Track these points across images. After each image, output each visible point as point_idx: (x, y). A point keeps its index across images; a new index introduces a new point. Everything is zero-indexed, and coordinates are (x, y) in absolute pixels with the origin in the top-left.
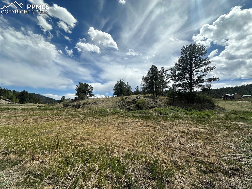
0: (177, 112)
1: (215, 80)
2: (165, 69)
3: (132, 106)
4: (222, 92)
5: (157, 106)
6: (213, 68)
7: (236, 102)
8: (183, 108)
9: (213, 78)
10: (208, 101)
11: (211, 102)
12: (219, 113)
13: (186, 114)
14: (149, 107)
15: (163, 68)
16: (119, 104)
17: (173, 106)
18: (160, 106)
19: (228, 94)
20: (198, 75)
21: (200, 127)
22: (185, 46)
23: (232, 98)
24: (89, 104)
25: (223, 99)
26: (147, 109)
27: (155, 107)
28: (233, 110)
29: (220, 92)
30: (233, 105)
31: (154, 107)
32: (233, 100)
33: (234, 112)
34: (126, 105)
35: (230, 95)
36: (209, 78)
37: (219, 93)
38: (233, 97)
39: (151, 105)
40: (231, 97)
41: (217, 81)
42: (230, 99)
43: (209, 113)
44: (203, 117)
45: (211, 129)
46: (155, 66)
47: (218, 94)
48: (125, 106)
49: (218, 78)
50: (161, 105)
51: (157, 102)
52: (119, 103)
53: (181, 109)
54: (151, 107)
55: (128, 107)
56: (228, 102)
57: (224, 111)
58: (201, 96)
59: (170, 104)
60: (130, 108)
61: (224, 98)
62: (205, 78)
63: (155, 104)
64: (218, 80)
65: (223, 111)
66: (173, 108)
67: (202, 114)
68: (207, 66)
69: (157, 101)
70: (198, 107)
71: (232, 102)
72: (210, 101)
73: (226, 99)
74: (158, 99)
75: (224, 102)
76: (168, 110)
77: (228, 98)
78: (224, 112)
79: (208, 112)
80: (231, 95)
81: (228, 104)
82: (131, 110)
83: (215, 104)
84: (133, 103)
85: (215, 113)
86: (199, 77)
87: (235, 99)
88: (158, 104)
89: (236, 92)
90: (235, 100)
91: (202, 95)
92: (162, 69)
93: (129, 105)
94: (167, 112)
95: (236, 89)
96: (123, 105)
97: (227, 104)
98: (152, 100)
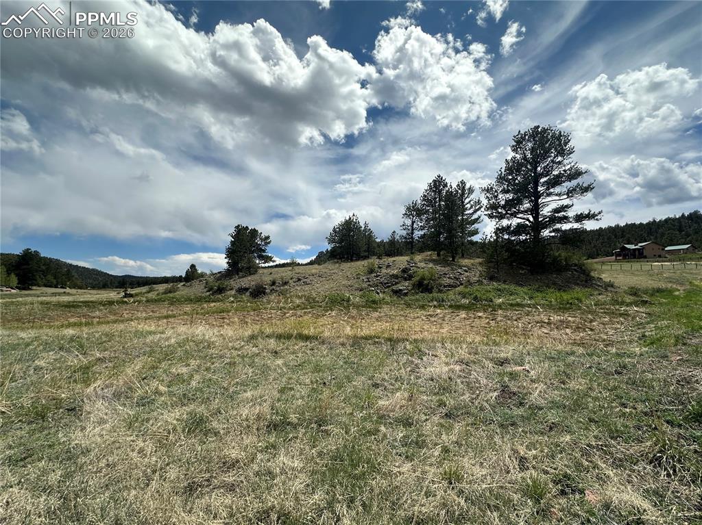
0: (511, 295)
1: (594, 217)
2: (467, 186)
3: (404, 285)
4: (613, 237)
5: (462, 284)
6: (588, 188)
7: (646, 266)
8: (521, 285)
9: (589, 213)
10: (575, 268)
11: (584, 271)
12: (599, 294)
13: (531, 298)
14: (445, 287)
15: (463, 183)
16: (369, 281)
17: (500, 281)
18: (469, 283)
19: (628, 244)
20: (553, 206)
21: (566, 316)
22: (521, 132)
23: (639, 255)
24: (286, 283)
25: (614, 257)
26: (440, 291)
27: (459, 286)
28: (632, 288)
29: (609, 238)
30: (637, 275)
31: (456, 287)
32: (641, 260)
33: (634, 292)
34: (387, 283)
35: (634, 247)
36: (579, 214)
37: (606, 240)
38: (643, 253)
39: (446, 281)
40: (637, 252)
41: (597, 220)
42: (635, 258)
43: (580, 295)
44: (568, 303)
45: (584, 316)
46: (444, 179)
47: (604, 244)
48: (385, 285)
49: (600, 213)
50: (472, 281)
51: (461, 274)
52: (368, 278)
53: (519, 289)
54: (450, 286)
55: (395, 288)
56: (626, 266)
57: (612, 289)
58: (560, 255)
59: (492, 278)
60: (400, 290)
61: (618, 255)
62: (571, 213)
63: (457, 279)
64: (599, 217)
65: (609, 289)
66: (499, 287)
67: (565, 297)
68: (574, 183)
69: (460, 271)
70: (554, 284)
71: (636, 266)
72: (581, 268)
73: (623, 259)
74: (460, 267)
75: (616, 266)
76: (490, 291)
77: (628, 255)
78: (612, 291)
79: (578, 292)
80: (636, 247)
81: (626, 274)
82: (406, 294)
83: (592, 274)
84: (406, 279)
85: (591, 295)
86: (557, 210)
87: (645, 257)
88: (463, 278)
89: (652, 237)
90: (646, 260)
91: (563, 254)
92: (458, 185)
93: (396, 283)
94: (491, 295)
95: (651, 229)
96: (381, 283)
97: (624, 272)
98: (447, 269)
